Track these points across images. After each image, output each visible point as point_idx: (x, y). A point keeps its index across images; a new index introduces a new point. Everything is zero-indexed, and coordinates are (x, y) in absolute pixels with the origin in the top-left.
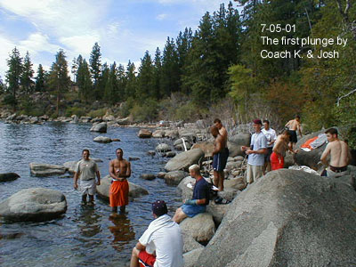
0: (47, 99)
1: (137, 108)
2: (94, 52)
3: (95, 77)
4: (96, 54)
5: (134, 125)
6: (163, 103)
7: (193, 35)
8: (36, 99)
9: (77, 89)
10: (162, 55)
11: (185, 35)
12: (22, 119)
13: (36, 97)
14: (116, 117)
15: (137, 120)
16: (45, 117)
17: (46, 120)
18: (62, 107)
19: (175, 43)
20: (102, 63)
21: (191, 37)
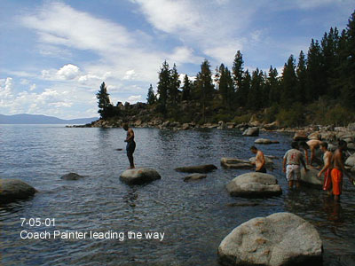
0: (193, 107)
1: (283, 113)
2: (237, 60)
3: (238, 84)
4: (239, 61)
5: (282, 130)
6: (310, 107)
7: (340, 35)
8: (184, 107)
9: (220, 97)
10: (306, 58)
11: (330, 36)
12: (175, 125)
13: (184, 105)
14: (261, 122)
15: (284, 125)
16: (192, 124)
17: (194, 126)
18: (208, 114)
19: (320, 44)
20: (245, 70)
21: (337, 37)
